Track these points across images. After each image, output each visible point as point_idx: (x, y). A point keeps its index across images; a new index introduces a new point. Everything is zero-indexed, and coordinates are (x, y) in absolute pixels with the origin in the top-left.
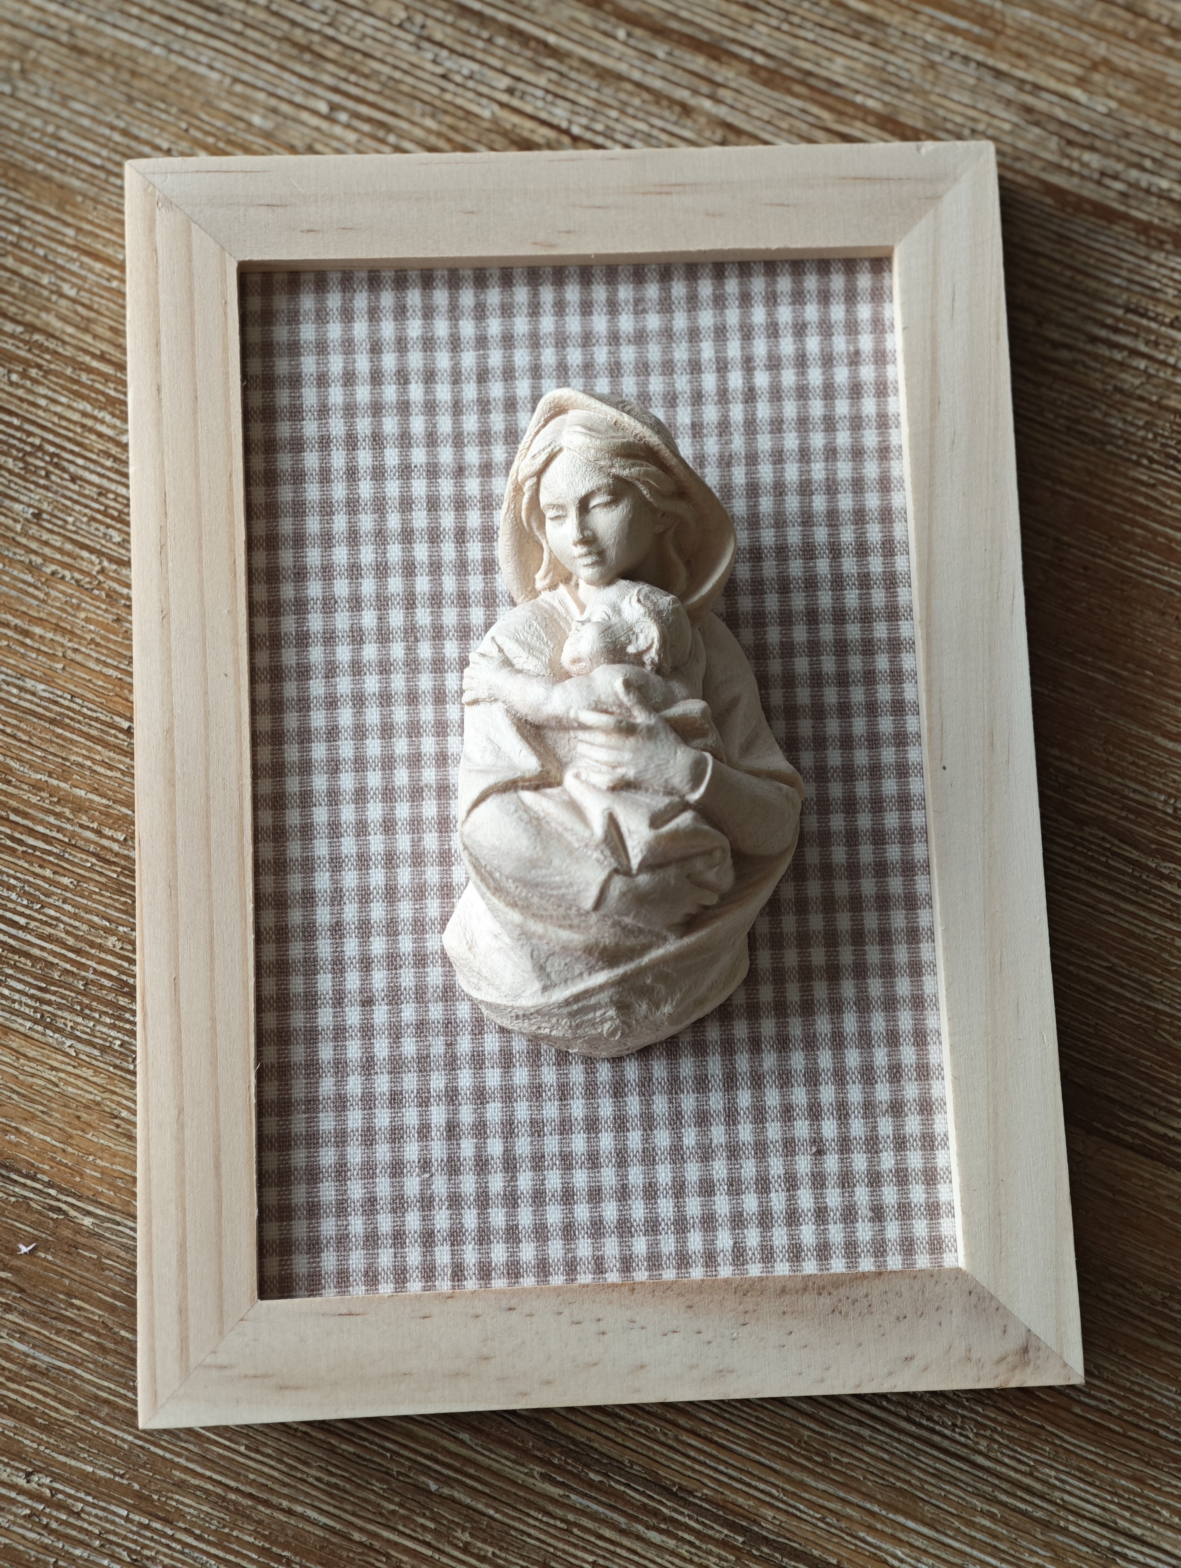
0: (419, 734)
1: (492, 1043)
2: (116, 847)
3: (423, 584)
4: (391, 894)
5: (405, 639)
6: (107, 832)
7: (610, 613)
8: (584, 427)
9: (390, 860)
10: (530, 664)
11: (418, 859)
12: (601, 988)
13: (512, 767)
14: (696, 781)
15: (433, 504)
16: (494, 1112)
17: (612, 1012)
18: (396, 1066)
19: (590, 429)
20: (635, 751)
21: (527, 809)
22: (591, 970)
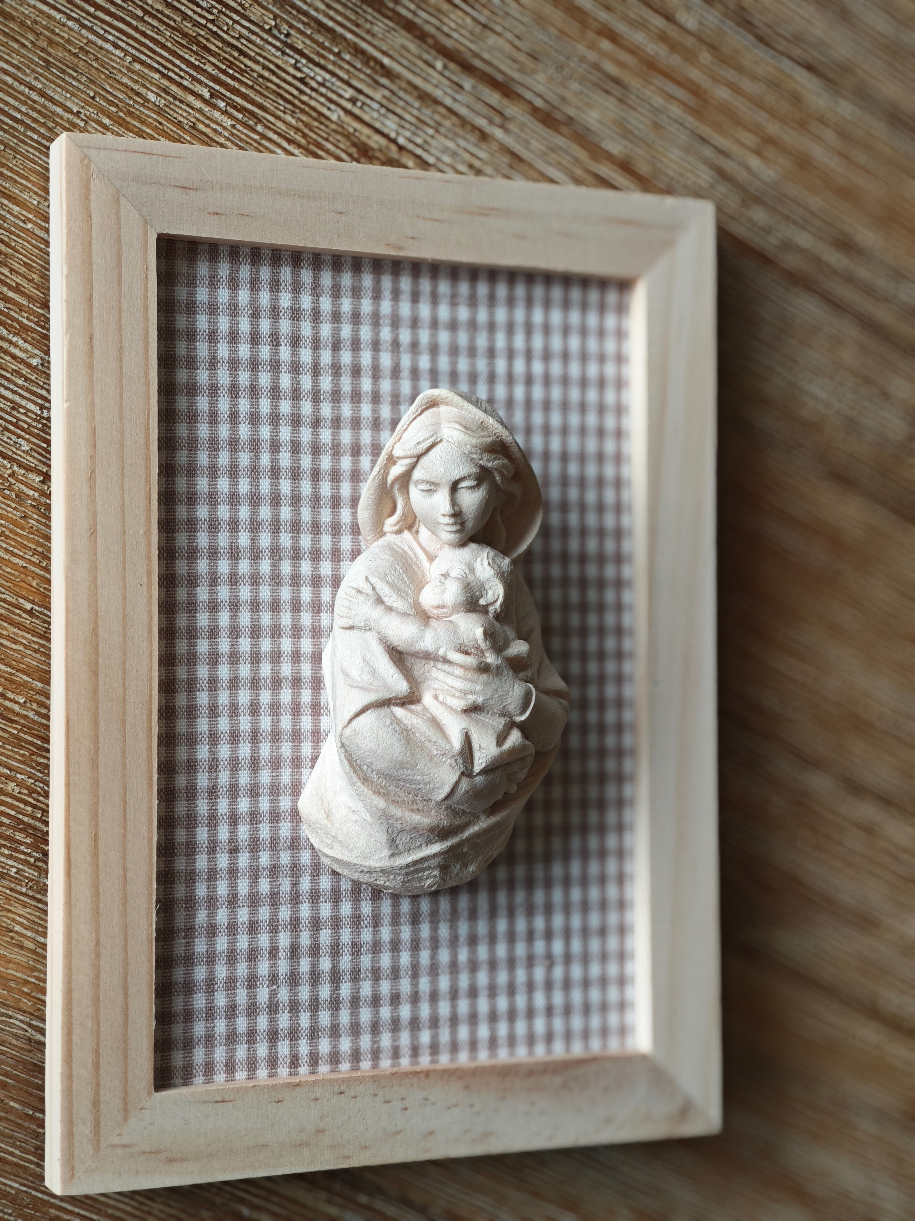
0: (279, 636)
1: (325, 883)
2: (17, 708)
3: (286, 513)
4: (255, 764)
5: (272, 558)
6: (10, 695)
7: (467, 571)
8: (461, 425)
9: (255, 737)
10: (399, 604)
11: (276, 736)
12: (434, 856)
13: (387, 687)
14: (524, 708)
15: (296, 448)
16: (325, 936)
17: (436, 873)
18: (254, 901)
19: (466, 427)
20: (486, 684)
21: (398, 722)
22: (429, 843)
